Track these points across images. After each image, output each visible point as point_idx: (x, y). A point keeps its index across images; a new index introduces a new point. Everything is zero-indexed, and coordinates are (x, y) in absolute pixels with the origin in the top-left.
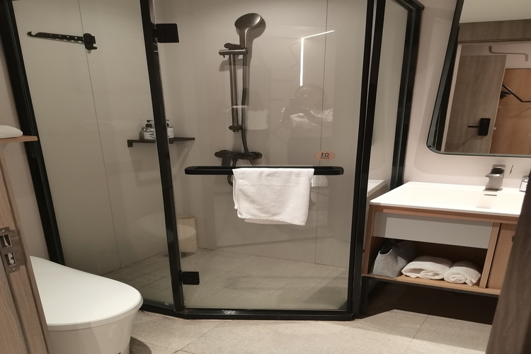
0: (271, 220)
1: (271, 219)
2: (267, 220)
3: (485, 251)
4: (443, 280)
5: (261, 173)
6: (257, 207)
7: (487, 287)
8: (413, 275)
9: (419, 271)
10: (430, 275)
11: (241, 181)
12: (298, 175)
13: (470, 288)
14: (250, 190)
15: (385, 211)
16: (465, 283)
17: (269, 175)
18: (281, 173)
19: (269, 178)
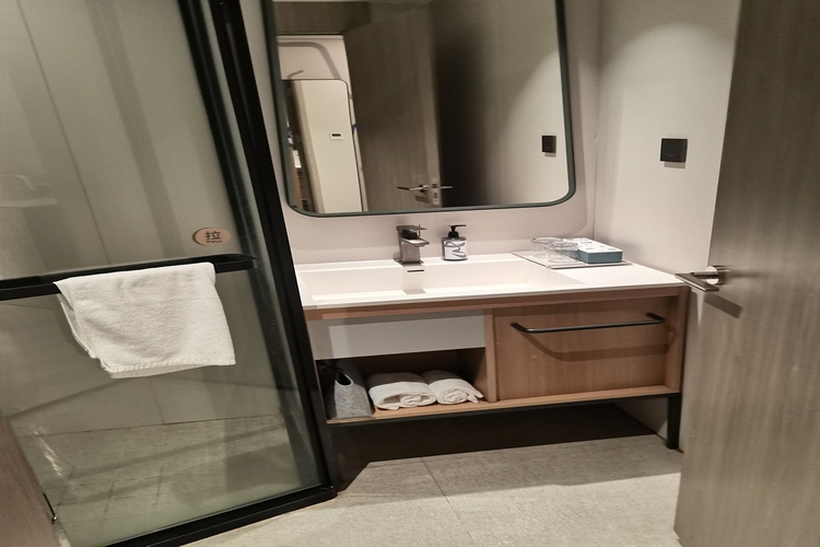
0: (166, 366)
1: (165, 363)
2: (157, 368)
3: (481, 351)
4: (436, 403)
5: (119, 283)
6: (133, 347)
7: (498, 400)
8: (393, 406)
9: (397, 398)
10: (416, 401)
11: (83, 303)
12: (189, 277)
13: (477, 406)
14: (110, 318)
15: (325, 317)
16: (467, 401)
17: (135, 284)
18: (156, 277)
19: (138, 289)
